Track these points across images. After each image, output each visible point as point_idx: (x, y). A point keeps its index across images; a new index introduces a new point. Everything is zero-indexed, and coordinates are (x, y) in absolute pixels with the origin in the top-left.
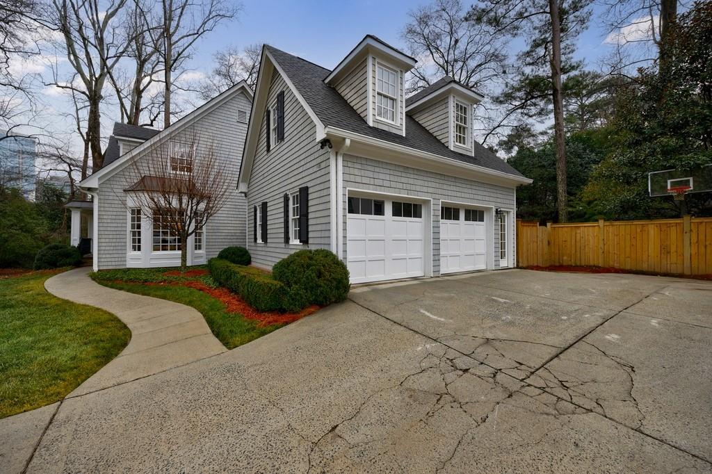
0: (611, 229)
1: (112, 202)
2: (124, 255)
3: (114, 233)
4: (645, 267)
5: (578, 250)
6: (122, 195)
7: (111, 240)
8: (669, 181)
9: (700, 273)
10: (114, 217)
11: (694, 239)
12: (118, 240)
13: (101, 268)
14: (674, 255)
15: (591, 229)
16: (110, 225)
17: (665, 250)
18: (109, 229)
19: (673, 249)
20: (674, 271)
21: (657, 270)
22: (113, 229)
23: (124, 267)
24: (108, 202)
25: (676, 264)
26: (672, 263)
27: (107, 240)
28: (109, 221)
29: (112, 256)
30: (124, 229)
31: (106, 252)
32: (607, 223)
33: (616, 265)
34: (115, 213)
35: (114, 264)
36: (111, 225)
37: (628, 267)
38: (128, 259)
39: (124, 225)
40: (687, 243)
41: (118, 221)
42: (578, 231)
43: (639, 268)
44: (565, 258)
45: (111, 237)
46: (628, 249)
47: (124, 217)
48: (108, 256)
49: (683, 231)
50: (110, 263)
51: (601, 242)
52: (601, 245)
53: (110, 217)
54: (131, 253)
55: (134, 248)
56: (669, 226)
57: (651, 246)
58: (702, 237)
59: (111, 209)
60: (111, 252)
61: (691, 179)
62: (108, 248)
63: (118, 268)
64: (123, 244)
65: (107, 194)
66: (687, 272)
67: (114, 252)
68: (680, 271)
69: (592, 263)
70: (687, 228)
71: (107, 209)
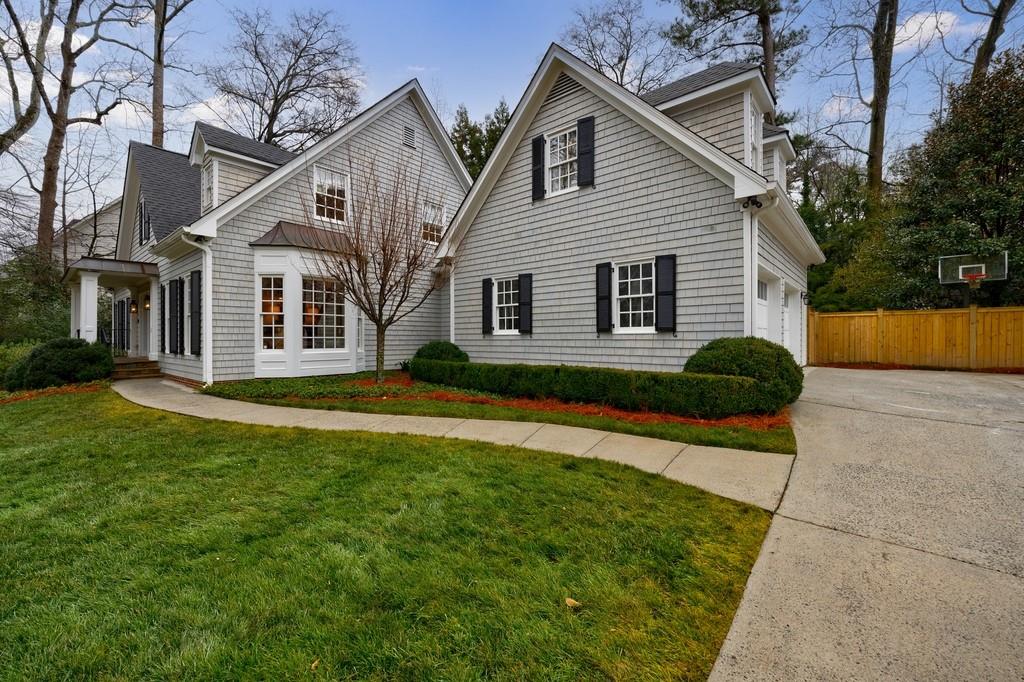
0: (891, 320)
1: (233, 263)
2: (250, 356)
3: (236, 317)
4: (928, 362)
5: (852, 344)
6: (248, 251)
7: (231, 331)
8: (961, 268)
9: (986, 366)
10: (235, 290)
11: (980, 331)
12: (242, 331)
13: (217, 379)
14: (959, 347)
15: (867, 320)
16: (229, 303)
17: (950, 342)
18: (228, 310)
19: (959, 341)
20: (958, 366)
21: (942, 365)
22: (233, 310)
23: (250, 377)
24: (227, 262)
25: (961, 357)
26: (958, 357)
27: (225, 330)
28: (228, 296)
29: (233, 357)
30: (249, 311)
31: (224, 351)
32: (887, 313)
33: (897, 361)
34: (236, 284)
35: (235, 371)
36: (231, 303)
37: (910, 363)
38: (257, 363)
39: (250, 304)
40: (973, 335)
41: (242, 297)
42: (853, 322)
43: (922, 364)
44: (836, 354)
45: (231, 324)
46: (910, 343)
47: (251, 291)
48: (227, 357)
49: (969, 322)
50: (229, 371)
51: (880, 334)
52: (880, 338)
53: (229, 290)
54: (262, 353)
55: (268, 344)
56: (954, 316)
57: (936, 338)
58: (988, 328)
59: (230, 276)
60: (230, 351)
61: (983, 266)
62: (227, 344)
63: (242, 378)
64: (249, 337)
65: (224, 248)
66: (973, 366)
67: (236, 350)
68: (965, 365)
69: (868, 360)
70: (973, 319)
71: (225, 276)
